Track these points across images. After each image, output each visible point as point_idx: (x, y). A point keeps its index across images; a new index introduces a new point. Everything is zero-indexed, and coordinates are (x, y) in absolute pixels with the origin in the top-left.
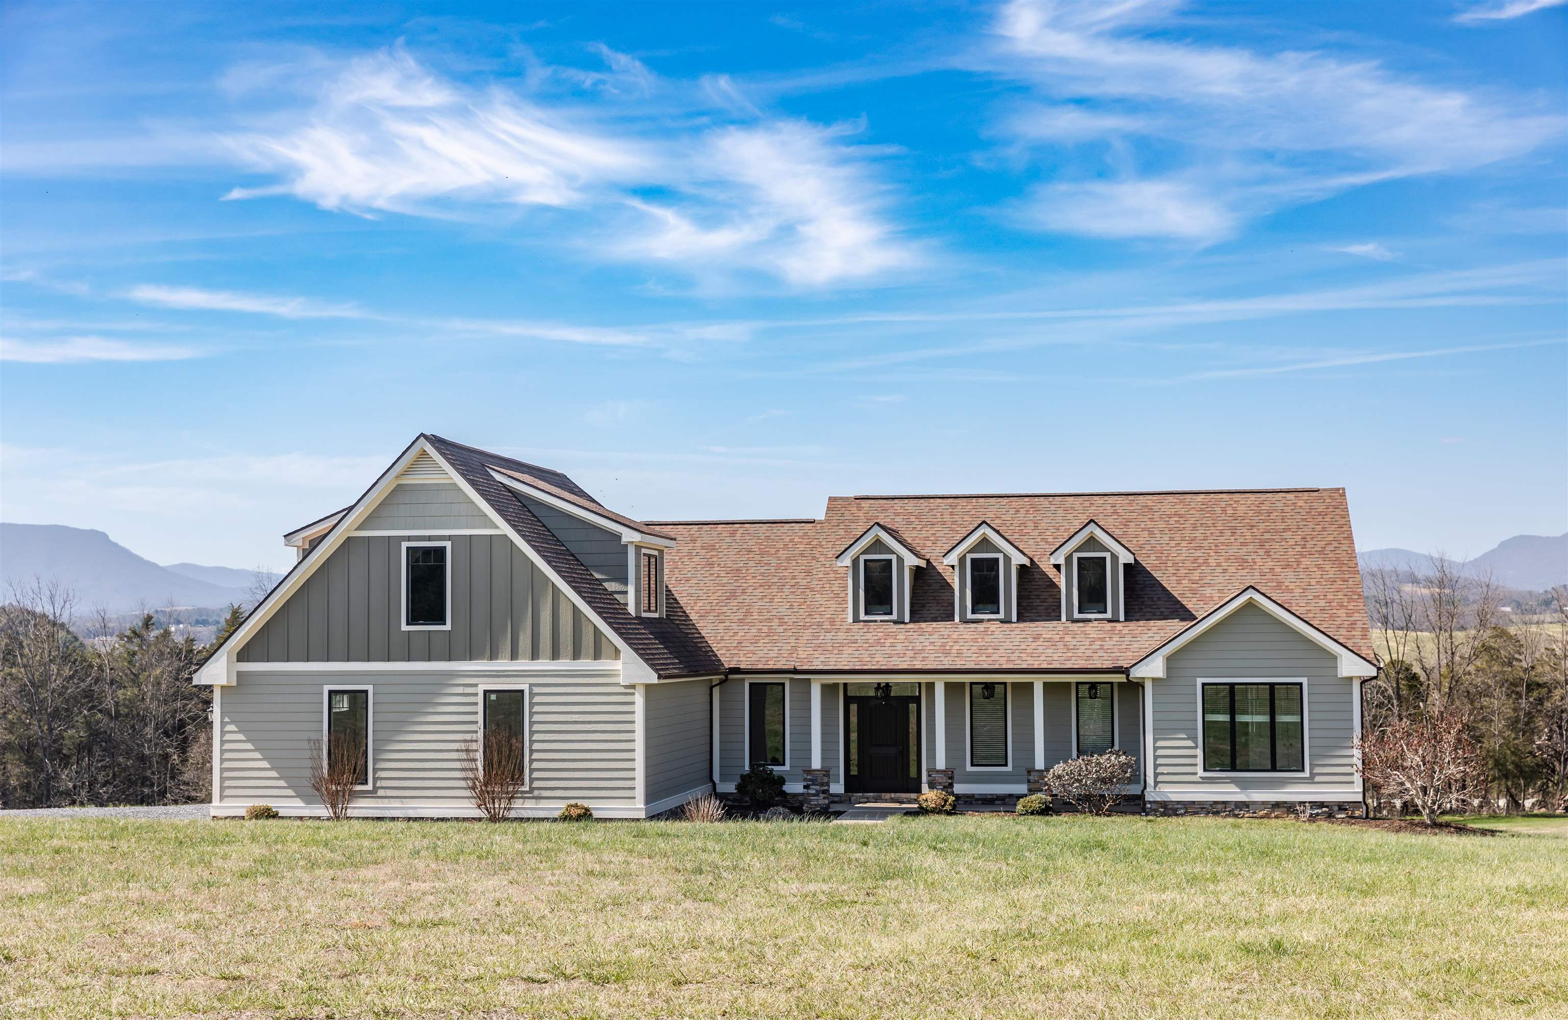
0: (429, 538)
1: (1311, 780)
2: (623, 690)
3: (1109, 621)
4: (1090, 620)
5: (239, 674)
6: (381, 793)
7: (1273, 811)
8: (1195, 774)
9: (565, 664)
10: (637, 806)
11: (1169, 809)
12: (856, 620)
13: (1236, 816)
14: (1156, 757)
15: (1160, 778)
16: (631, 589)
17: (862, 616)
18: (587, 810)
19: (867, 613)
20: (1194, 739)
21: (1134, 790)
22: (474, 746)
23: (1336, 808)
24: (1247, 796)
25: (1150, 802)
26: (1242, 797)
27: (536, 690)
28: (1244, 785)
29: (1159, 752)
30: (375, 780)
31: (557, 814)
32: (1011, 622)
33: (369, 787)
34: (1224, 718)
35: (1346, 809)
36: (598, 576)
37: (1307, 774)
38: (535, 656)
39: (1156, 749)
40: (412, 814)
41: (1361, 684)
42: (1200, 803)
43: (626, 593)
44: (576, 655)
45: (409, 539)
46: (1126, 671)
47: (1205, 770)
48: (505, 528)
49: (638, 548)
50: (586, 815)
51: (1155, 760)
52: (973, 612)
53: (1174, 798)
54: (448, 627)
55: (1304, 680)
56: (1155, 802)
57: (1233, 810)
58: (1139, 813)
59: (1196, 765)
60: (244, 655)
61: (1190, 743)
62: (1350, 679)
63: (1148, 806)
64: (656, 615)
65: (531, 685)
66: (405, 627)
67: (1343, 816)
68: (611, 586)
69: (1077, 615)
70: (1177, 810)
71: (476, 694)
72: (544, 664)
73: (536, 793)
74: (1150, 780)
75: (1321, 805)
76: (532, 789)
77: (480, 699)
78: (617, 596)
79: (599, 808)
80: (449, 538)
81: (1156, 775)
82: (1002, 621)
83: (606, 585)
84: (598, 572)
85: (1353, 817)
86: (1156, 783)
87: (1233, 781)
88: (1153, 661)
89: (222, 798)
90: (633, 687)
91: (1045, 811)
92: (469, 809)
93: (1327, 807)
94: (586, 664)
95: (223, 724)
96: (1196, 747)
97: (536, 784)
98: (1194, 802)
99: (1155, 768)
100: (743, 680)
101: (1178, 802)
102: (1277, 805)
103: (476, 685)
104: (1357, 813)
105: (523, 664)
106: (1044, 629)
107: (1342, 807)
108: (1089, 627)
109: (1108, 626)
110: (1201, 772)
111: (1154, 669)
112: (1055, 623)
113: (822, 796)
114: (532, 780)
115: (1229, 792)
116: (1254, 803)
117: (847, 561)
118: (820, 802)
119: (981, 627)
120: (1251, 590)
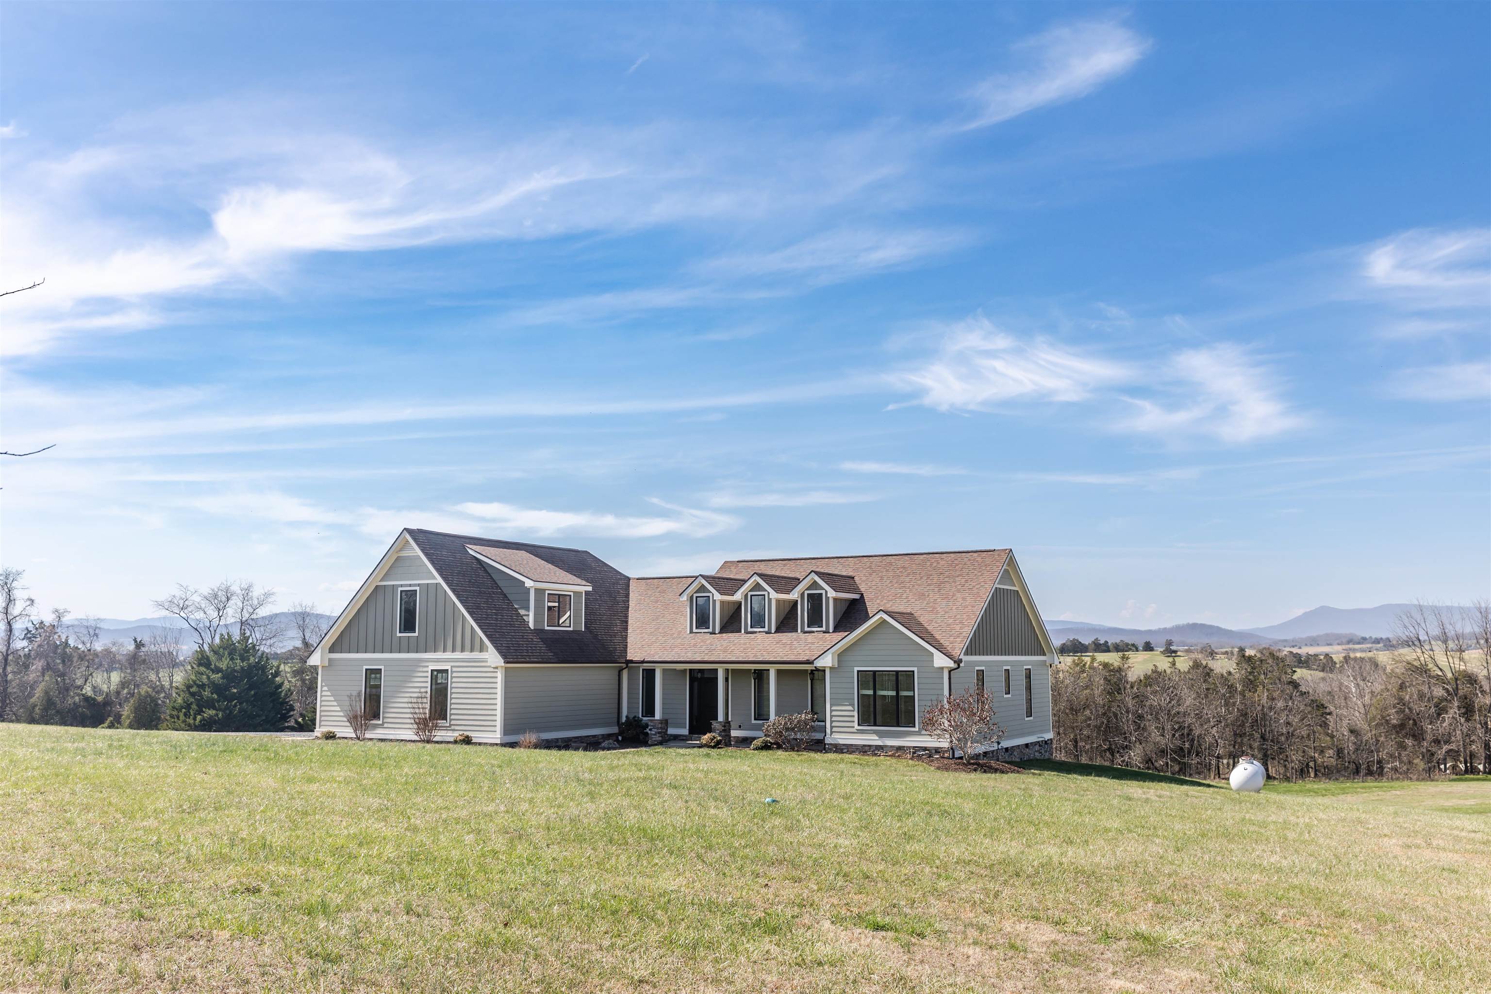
0: (410, 585)
1: (918, 733)
2: (492, 670)
3: (824, 632)
4: (813, 632)
5: (330, 660)
6: (386, 725)
7: (897, 752)
8: (854, 727)
9: (466, 655)
10: (497, 736)
11: (839, 749)
12: (691, 632)
13: (876, 755)
14: (832, 716)
15: (834, 729)
16: (532, 614)
17: (695, 630)
18: (467, 737)
19: (696, 628)
20: (853, 705)
21: (818, 736)
22: (425, 700)
23: (934, 751)
24: (882, 742)
25: (828, 744)
26: (880, 743)
27: (454, 669)
28: (881, 735)
29: (834, 713)
30: (383, 718)
31: (452, 740)
32: (771, 633)
33: (380, 722)
34: (871, 692)
35: (939, 752)
36: (516, 606)
37: (916, 729)
38: (453, 651)
39: (831, 711)
40: (398, 737)
41: (950, 672)
42: (855, 745)
43: (528, 615)
44: (472, 650)
45: (402, 586)
46: (812, 663)
47: (859, 725)
48: (440, 580)
49: (537, 591)
50: (467, 741)
51: (831, 718)
52: (751, 627)
53: (841, 742)
54: (416, 634)
55: (915, 669)
56: (831, 744)
57: (874, 751)
58: (821, 752)
59: (854, 722)
60: (332, 650)
61: (850, 708)
62: (942, 668)
63: (827, 746)
64: (571, 629)
65: (452, 667)
66: (399, 635)
67: (938, 756)
68: (522, 612)
69: (806, 629)
70: (843, 749)
71: (427, 672)
72: (458, 655)
73: (453, 727)
74: (828, 731)
75: (925, 749)
76: (451, 725)
77: (429, 674)
78: (524, 617)
79: (476, 736)
80: (419, 585)
81: (832, 727)
82: (767, 633)
83: (520, 611)
84: (517, 605)
85: (944, 758)
86: (832, 732)
87: (875, 732)
88: (826, 657)
89: (320, 726)
90: (496, 668)
91: (766, 747)
92: (410, 735)
93: (928, 750)
94: (476, 655)
95: (322, 686)
96: (854, 711)
97: (453, 722)
98: (852, 745)
99: (831, 723)
100: (639, 667)
101: (844, 745)
102: (899, 748)
103: (428, 666)
104: (946, 755)
105: (448, 655)
106: (786, 637)
107: (937, 750)
108: (810, 637)
109: (821, 635)
110: (857, 727)
111: (826, 661)
112: (793, 634)
113: (658, 735)
114: (451, 720)
115: (873, 740)
116: (886, 746)
117: (685, 598)
118: (658, 739)
119: (753, 636)
120: (881, 612)
